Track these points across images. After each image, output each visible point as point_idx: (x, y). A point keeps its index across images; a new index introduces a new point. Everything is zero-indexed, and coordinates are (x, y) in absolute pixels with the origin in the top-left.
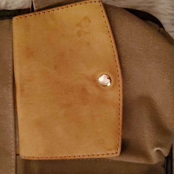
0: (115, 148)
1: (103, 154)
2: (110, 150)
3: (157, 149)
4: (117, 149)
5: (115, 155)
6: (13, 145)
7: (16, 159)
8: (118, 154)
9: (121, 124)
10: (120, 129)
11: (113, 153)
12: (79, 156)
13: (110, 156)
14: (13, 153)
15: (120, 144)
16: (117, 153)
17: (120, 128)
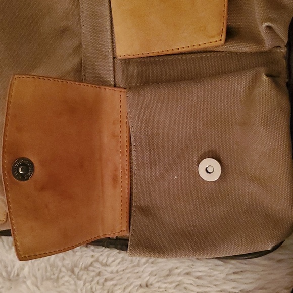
0: (218, 35)
1: (205, 44)
2: (213, 37)
3: (266, 24)
4: (222, 36)
5: (219, 43)
6: (110, 47)
7: (114, 62)
8: (223, 42)
9: (226, 5)
10: (225, 12)
11: (216, 41)
12: (178, 49)
13: (213, 44)
14: (111, 56)
15: (225, 30)
16: (221, 40)
17: (225, 10)
